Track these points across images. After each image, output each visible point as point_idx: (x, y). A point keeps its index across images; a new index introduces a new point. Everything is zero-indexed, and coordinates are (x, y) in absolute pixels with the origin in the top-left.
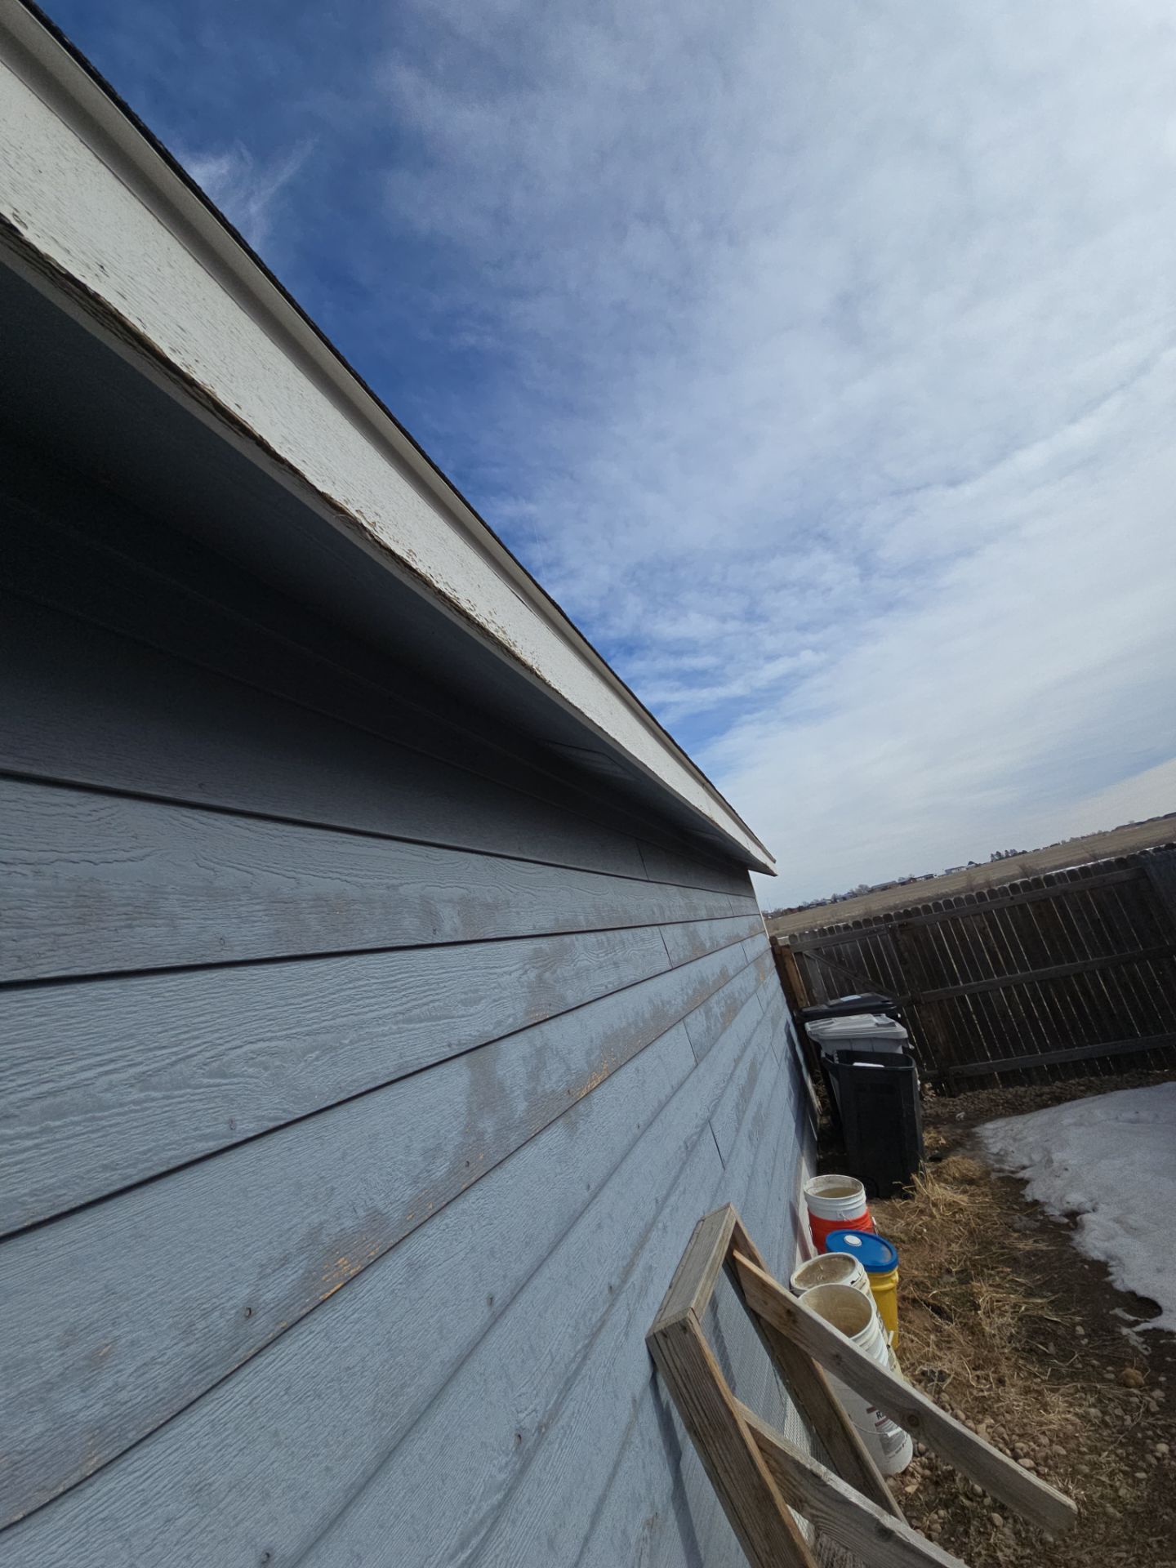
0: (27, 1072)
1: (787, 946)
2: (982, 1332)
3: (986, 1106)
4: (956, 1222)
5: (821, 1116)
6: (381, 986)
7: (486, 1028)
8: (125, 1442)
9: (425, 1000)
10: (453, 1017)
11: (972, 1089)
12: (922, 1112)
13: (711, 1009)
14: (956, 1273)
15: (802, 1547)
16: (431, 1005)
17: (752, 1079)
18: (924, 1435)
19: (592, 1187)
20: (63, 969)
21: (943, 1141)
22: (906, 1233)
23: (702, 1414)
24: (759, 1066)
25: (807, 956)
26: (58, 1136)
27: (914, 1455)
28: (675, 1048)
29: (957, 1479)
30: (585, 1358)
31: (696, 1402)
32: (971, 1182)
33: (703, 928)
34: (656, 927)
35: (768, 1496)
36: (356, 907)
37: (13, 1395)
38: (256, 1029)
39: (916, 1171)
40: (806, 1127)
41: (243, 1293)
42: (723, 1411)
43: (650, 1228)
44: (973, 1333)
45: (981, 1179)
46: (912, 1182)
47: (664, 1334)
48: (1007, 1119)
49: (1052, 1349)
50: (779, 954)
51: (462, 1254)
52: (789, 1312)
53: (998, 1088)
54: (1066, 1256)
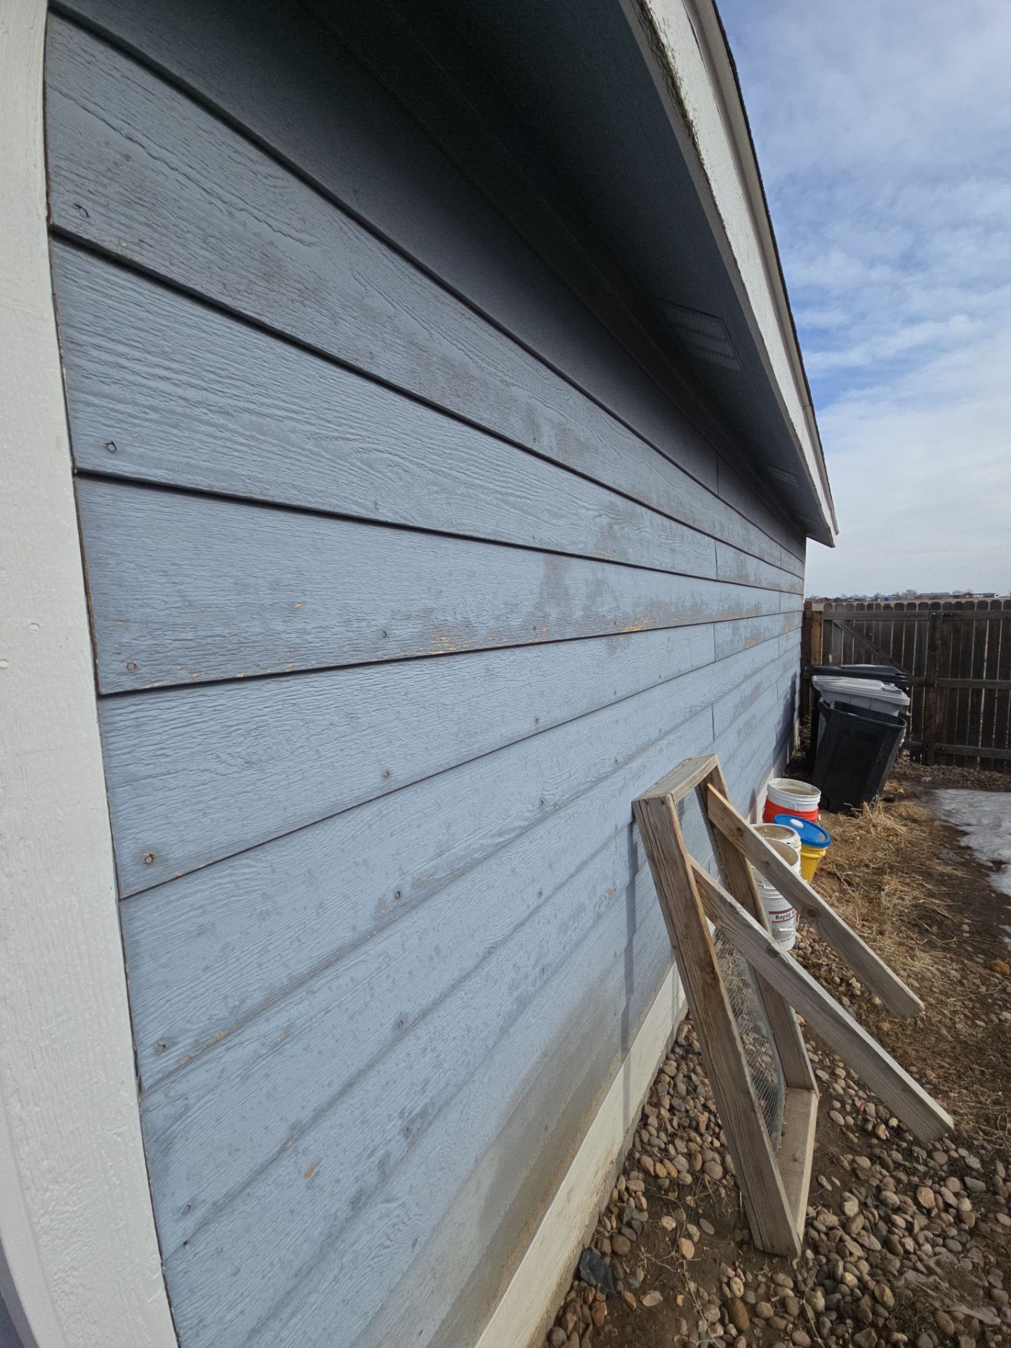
0: (238, 387)
1: (820, 613)
2: (879, 904)
3: (957, 778)
4: (887, 841)
5: (797, 751)
6: (488, 464)
7: (563, 541)
8: (309, 664)
9: (519, 493)
10: (538, 518)
11: (947, 764)
12: (892, 770)
13: (739, 629)
14: (873, 868)
15: (709, 941)
16: (524, 500)
17: (756, 694)
18: (817, 924)
19: (618, 695)
20: (256, 313)
21: (902, 791)
22: (841, 836)
23: (661, 851)
24: (762, 690)
25: (836, 625)
26: (262, 447)
27: (794, 948)
28: (701, 642)
29: (823, 970)
30: (591, 787)
31: (659, 844)
32: (915, 821)
33: (752, 563)
34: (713, 540)
35: (695, 907)
36: (475, 383)
37: (241, 601)
38: (394, 444)
39: (869, 800)
40: (783, 751)
41: (381, 621)
42: (676, 852)
43: (652, 743)
44: (870, 902)
45: (924, 821)
46: (862, 807)
47: (646, 802)
48: (971, 791)
49: (935, 929)
50: (810, 618)
51: (522, 683)
52: (739, 829)
53: (975, 769)
54: (977, 884)
